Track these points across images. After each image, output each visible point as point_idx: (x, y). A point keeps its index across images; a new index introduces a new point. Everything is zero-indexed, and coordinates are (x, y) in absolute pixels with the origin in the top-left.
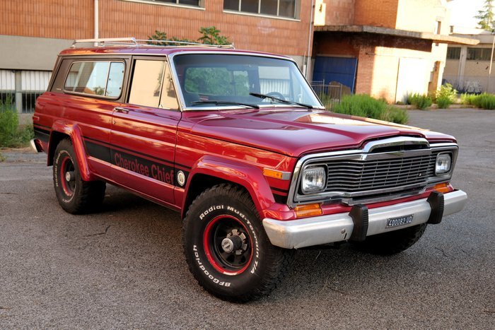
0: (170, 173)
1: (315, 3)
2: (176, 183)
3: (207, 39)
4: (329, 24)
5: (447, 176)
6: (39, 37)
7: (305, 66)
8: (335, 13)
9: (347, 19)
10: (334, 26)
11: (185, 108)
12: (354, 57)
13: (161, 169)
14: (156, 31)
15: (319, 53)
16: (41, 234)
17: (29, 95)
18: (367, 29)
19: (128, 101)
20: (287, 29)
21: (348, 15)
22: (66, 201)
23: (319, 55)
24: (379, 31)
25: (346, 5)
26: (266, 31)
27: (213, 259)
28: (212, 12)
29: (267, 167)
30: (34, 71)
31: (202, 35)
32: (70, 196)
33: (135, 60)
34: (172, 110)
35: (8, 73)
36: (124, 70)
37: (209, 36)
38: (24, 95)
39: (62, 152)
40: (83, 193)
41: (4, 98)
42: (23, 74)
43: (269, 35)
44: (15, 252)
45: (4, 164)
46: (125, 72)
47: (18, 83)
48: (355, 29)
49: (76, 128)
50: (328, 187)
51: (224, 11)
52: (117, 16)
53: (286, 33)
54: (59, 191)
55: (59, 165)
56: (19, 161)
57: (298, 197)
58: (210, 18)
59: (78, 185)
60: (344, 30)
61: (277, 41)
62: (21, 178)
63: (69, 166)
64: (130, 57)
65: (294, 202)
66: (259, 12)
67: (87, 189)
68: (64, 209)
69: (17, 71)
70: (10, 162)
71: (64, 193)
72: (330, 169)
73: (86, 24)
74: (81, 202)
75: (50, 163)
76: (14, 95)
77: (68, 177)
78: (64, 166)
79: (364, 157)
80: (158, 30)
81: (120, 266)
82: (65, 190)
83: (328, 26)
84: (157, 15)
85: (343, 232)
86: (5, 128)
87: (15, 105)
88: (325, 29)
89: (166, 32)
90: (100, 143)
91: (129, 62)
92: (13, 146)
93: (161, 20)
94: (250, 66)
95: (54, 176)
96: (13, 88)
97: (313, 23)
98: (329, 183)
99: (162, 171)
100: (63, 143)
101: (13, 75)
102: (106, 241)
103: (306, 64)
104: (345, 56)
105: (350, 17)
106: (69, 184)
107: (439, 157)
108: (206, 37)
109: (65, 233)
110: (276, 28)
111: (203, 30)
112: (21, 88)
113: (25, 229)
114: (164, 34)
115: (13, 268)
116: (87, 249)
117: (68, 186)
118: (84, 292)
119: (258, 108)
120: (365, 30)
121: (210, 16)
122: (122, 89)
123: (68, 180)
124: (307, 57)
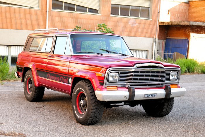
0: (66, 79)
1: (160, 10)
2: (68, 83)
3: (101, 29)
4: (173, 21)
5: (177, 81)
6: (20, 30)
7: (154, 43)
8: (177, 15)
9: (184, 18)
10: (175, 22)
11: (73, 54)
12: (187, 38)
13: (64, 78)
14: (76, 26)
15: (168, 37)
16: (18, 107)
17: (14, 57)
18: (192, 23)
19: (53, 53)
20: (144, 24)
21: (185, 16)
22: (28, 96)
23: (168, 38)
24: (199, 24)
25: (183, 11)
26: (133, 25)
27: (80, 110)
28: (105, 16)
29: (97, 73)
30: (17, 46)
31: (99, 28)
32: (30, 94)
33: (57, 37)
34: (69, 55)
35: (5, 47)
36: (52, 41)
37: (102, 28)
38: (12, 58)
39: (27, 75)
40: (35, 92)
41: (3, 59)
42: (12, 47)
43: (135, 27)
44: (8, 111)
45: (3, 86)
46: (53, 42)
47: (9, 51)
48: (186, 23)
49: (33, 65)
50: (120, 81)
51: (111, 15)
52: (57, 19)
53: (144, 26)
54: (26, 93)
55: (26, 81)
56: (9, 85)
57: (107, 83)
58: (104, 19)
59: (33, 89)
60: (180, 24)
61: (139, 30)
62: (10, 90)
63: (30, 81)
64: (55, 36)
65: (106, 85)
66: (130, 16)
67: (37, 91)
68: (27, 100)
69: (9, 46)
70: (5, 85)
71: (27, 93)
72: (120, 74)
73: (42, 23)
74: (34, 96)
75: (23, 81)
76: (7, 57)
77: (30, 86)
78: (28, 82)
79: (133, 70)
80: (78, 25)
81: (47, 116)
82: (28, 92)
83: (172, 22)
84: (77, 18)
85: (125, 97)
86: (3, 71)
87: (8, 62)
88: (170, 24)
89: (81, 26)
90: (42, 70)
91: (54, 38)
92: (6, 80)
93: (79, 21)
94: (101, 39)
95: (24, 86)
96: (7, 54)
97: (159, 21)
98: (120, 79)
99: (64, 79)
100: (28, 72)
101: (7, 47)
102: (43, 109)
103: (155, 42)
104: (182, 38)
105: (186, 17)
106: (30, 89)
107: (172, 73)
108: (100, 28)
109: (27, 107)
110: (139, 23)
111: (99, 25)
112: (11, 54)
113: (12, 105)
114: (80, 27)
115: (7, 115)
116: (35, 111)
117: (29, 90)
118: (33, 121)
119: (102, 54)
120: (191, 24)
121: (104, 18)
122: (51, 48)
123: (29, 87)
124: (156, 38)
